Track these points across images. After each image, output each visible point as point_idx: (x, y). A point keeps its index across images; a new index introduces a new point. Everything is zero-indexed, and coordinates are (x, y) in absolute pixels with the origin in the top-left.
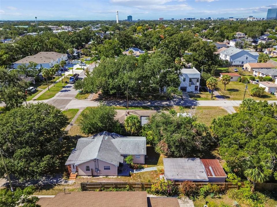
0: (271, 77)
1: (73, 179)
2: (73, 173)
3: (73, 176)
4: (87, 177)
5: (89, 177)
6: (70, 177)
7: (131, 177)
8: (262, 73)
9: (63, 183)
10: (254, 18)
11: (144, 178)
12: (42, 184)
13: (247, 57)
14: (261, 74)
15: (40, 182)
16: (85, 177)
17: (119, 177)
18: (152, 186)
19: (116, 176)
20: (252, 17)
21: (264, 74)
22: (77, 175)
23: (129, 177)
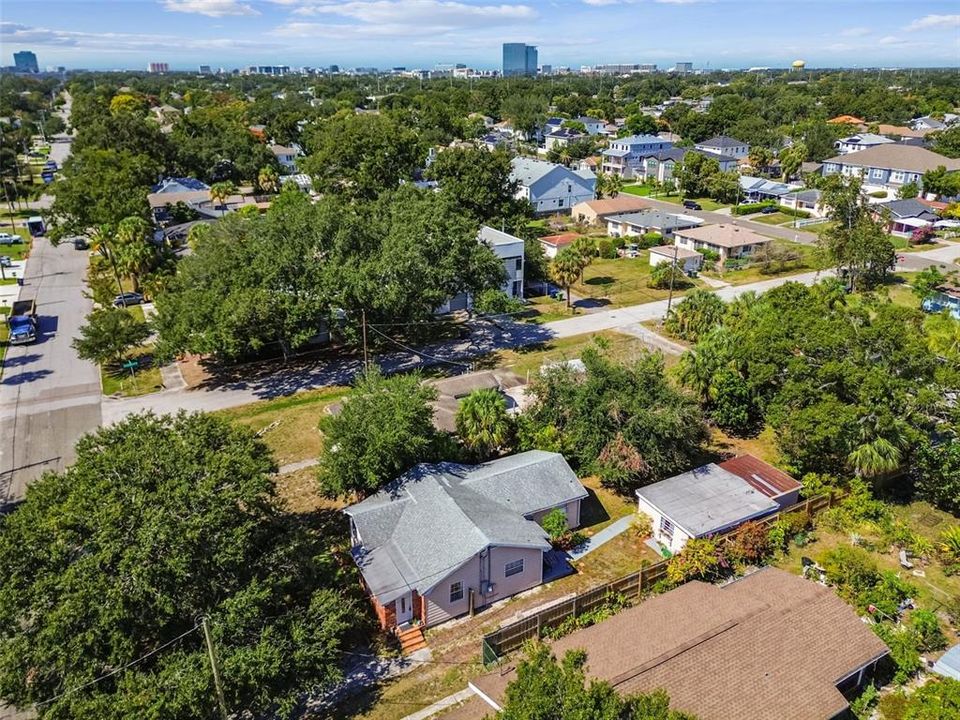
0: (659, 233)
1: (418, 647)
2: (403, 629)
3: (410, 636)
4: (454, 622)
5: (462, 621)
6: (404, 642)
7: (581, 573)
8: (633, 226)
9: (395, 670)
10: (472, 71)
11: (613, 563)
12: (325, 705)
13: (570, 186)
14: (630, 228)
15: (310, 700)
16: (449, 625)
17: (548, 585)
18: (670, 569)
19: (539, 588)
20: (465, 66)
21: (640, 228)
22: (420, 629)
23: (574, 576)
